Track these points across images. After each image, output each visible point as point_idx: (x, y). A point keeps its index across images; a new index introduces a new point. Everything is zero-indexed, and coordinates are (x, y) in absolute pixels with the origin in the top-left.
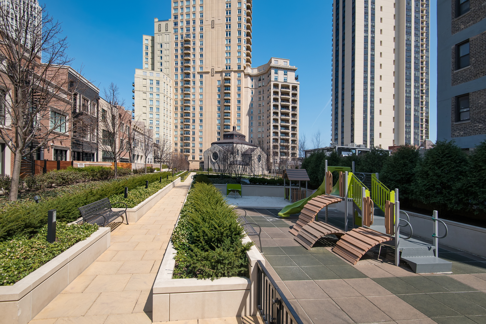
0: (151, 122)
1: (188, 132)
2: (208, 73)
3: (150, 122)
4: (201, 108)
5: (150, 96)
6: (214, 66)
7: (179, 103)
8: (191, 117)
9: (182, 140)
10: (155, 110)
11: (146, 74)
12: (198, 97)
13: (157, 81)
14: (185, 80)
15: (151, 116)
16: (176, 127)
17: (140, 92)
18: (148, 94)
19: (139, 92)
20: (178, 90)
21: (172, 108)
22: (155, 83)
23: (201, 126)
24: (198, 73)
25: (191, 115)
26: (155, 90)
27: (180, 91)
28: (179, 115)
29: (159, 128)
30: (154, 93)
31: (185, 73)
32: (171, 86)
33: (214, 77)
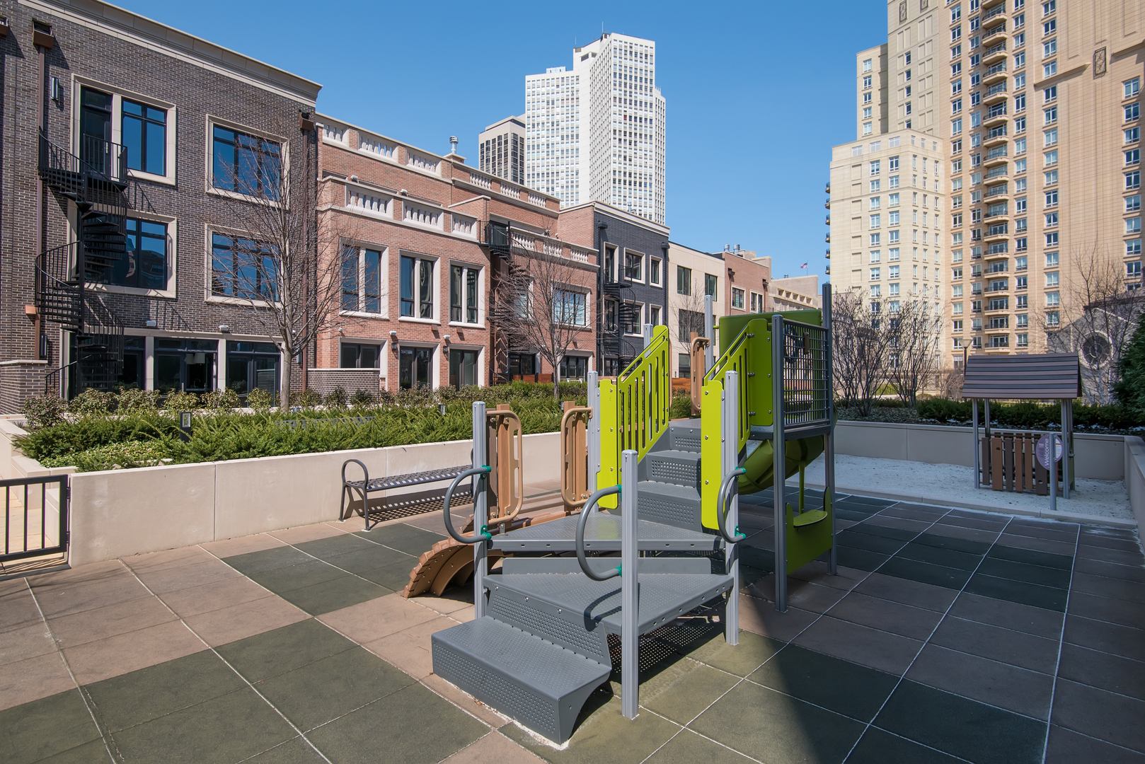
0: (876, 272)
1: (1001, 284)
2: (1079, 71)
3: (871, 273)
4: (1053, 196)
5: (871, 205)
6: (1107, 37)
7: (969, 201)
8: (1011, 235)
9: (977, 309)
10: (885, 238)
11: (860, 151)
12: (1038, 161)
13: (891, 158)
14: (987, 127)
15: (875, 257)
16: (958, 273)
17: (845, 202)
18: (866, 201)
19: (842, 203)
20: (963, 162)
21: (945, 222)
22: (885, 166)
23: (1052, 255)
24: (1037, 86)
25: (1013, 227)
26: (886, 185)
27: (969, 163)
28: (968, 235)
29: (897, 285)
30: (881, 196)
31: (987, 105)
32: (937, 158)
33: (1106, 78)
